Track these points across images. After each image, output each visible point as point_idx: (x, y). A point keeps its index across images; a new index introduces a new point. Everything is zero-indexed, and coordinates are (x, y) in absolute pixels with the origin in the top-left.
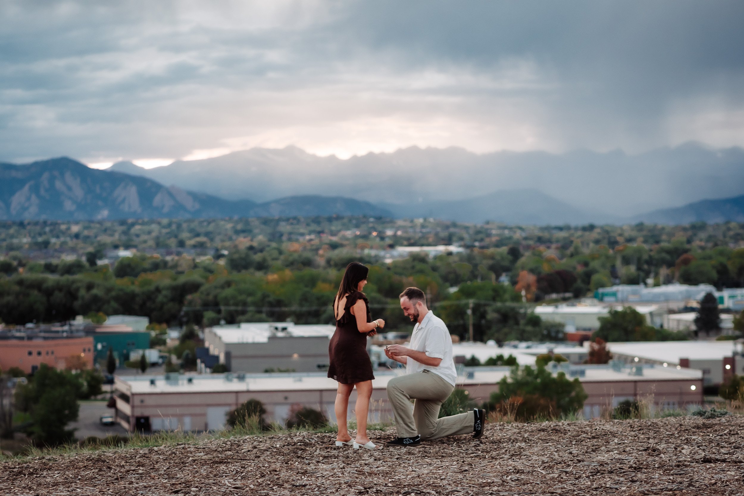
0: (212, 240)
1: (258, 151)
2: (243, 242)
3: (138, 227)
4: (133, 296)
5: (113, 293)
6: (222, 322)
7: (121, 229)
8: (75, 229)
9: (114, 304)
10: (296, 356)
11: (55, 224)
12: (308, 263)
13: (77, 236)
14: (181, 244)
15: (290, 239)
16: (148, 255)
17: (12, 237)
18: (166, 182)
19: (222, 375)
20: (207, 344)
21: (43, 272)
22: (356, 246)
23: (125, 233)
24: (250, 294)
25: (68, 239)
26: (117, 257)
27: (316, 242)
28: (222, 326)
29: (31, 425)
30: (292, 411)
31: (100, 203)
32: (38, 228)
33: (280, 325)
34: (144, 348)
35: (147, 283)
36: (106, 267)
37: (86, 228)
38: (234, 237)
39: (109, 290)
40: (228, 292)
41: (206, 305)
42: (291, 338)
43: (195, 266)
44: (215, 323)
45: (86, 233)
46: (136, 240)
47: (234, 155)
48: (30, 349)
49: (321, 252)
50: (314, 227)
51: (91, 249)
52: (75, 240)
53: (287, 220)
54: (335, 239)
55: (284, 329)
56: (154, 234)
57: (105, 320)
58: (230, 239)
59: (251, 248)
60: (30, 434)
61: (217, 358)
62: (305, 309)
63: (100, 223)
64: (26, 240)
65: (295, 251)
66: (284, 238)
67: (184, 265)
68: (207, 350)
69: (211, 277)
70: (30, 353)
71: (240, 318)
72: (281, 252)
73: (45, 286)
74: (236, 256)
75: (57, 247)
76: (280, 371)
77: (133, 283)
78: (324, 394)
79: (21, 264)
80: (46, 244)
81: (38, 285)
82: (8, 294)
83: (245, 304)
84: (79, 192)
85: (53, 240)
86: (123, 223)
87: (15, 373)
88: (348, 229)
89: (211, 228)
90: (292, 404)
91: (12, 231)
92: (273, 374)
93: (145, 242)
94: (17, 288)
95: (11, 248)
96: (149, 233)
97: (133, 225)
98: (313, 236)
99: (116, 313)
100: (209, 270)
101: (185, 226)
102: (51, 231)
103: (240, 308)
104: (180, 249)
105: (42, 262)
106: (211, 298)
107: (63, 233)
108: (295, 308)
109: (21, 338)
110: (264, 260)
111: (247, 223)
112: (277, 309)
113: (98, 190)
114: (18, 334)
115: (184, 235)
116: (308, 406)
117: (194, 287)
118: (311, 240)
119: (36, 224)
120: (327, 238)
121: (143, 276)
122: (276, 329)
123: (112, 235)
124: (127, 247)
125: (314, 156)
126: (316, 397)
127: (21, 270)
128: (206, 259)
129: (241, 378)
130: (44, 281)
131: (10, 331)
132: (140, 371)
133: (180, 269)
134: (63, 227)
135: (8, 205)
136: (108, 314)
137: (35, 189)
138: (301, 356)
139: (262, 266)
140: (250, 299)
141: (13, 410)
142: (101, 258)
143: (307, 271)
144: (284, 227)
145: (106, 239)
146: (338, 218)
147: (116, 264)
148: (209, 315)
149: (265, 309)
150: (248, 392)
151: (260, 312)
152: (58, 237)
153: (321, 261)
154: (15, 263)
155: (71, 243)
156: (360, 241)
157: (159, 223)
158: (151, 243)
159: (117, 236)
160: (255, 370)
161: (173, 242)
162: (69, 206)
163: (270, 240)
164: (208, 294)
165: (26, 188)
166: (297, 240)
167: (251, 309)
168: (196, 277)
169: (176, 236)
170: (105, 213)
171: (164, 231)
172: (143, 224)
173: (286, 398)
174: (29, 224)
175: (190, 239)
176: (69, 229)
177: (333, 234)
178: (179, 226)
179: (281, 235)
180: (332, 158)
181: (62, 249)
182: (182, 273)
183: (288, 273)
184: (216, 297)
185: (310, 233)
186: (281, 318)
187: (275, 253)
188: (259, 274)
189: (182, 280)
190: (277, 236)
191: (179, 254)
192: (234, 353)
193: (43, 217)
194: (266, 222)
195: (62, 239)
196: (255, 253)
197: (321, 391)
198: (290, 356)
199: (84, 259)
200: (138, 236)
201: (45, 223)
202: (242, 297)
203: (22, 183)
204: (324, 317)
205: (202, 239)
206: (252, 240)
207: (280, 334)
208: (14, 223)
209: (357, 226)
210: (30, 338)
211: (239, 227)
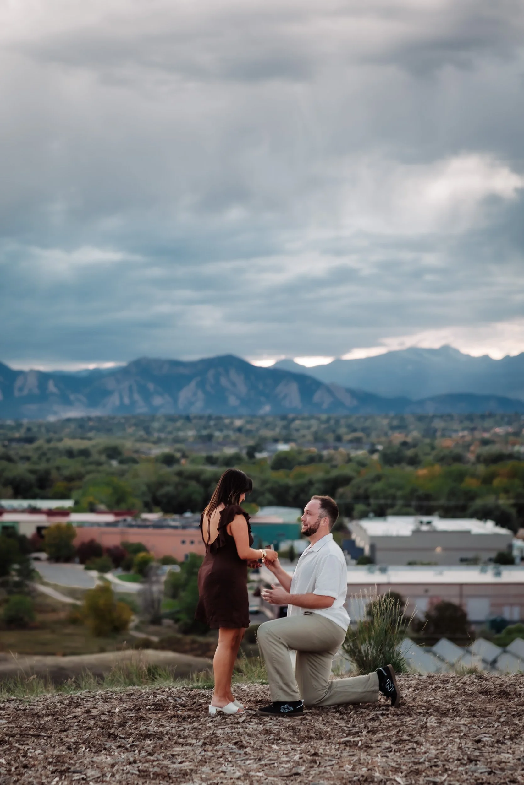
0: (368, 435)
1: (414, 351)
2: (398, 437)
3: (297, 422)
4: (287, 488)
5: (268, 486)
6: (371, 515)
7: (281, 423)
8: (238, 423)
9: (268, 496)
10: (439, 550)
11: (219, 418)
12: (458, 458)
13: (240, 430)
14: (339, 439)
15: (443, 436)
16: (305, 449)
17: (179, 429)
18: (326, 379)
19: (365, 567)
20: (354, 536)
21: (204, 464)
22: (507, 443)
23: (286, 427)
24: (400, 488)
25: (231, 433)
26: (276, 451)
27: (468, 438)
28: (371, 519)
29: (178, 612)
30: (431, 603)
31: (263, 399)
32: (203, 422)
33: (425, 519)
34: (293, 538)
35: (301, 476)
36: (264, 460)
37: (248, 422)
38: (390, 433)
39: (264, 482)
40: (378, 486)
41: (357, 498)
42: (434, 532)
43: (349, 460)
44: (364, 516)
45: (249, 427)
46: (295, 435)
47: (391, 355)
48: (183, 538)
49: (472, 448)
50: (467, 424)
51: (251, 443)
52: (238, 434)
53: (441, 417)
54: (487, 435)
55: (429, 523)
56: (314, 429)
57: (257, 511)
58: (386, 434)
59: (404, 444)
60: (177, 621)
61: (362, 550)
62: (453, 503)
63: (262, 417)
64: (191, 433)
65: (448, 447)
66: (438, 434)
67: (339, 460)
68: (353, 542)
69: (363, 470)
70: (183, 542)
71: (389, 511)
72: (433, 448)
73: (203, 477)
74: (389, 452)
75: (221, 440)
76: (422, 564)
77: (287, 476)
78: (464, 587)
79: (184, 456)
80: (210, 437)
81: (196, 477)
82: (168, 484)
83: (394, 497)
84: (242, 388)
85: (217, 434)
86: (284, 418)
87: (167, 561)
88: (500, 426)
89: (368, 423)
90: (431, 597)
91: (179, 424)
92: (415, 567)
93: (304, 436)
94: (176, 479)
95: (177, 440)
96: (309, 427)
97: (293, 420)
98: (466, 433)
99: (270, 504)
100: (362, 464)
101: (343, 422)
102: (215, 425)
103: (389, 502)
104: (338, 444)
105: (204, 454)
106: (361, 491)
107: (228, 427)
108: (442, 502)
109: (175, 527)
110: (416, 456)
111: (402, 419)
112: (425, 503)
113: (261, 387)
114: (173, 523)
115: (342, 430)
116: (447, 599)
117: (345, 481)
118: (463, 437)
119: (201, 418)
120: (478, 435)
121: (297, 470)
122: (421, 523)
123: (273, 429)
124: (287, 441)
125: (468, 356)
126: (456, 590)
127: (183, 461)
128: (360, 453)
129: (383, 570)
130: (202, 472)
131: (165, 520)
132: (288, 561)
133: (334, 463)
134: (227, 421)
135: (175, 400)
136: (262, 505)
137: (201, 385)
138: (445, 549)
139: (414, 462)
140: (399, 493)
141: (162, 597)
142: (261, 451)
143: (456, 467)
144: (438, 424)
145: (268, 433)
146: (491, 415)
147: (274, 457)
148: (360, 507)
149: (414, 503)
150: (389, 584)
151: (408, 506)
152: (221, 430)
153: (471, 457)
154: (178, 455)
155: (233, 436)
156: (511, 438)
157: (318, 419)
158: (310, 437)
159: (278, 430)
160: (397, 563)
161: (330, 437)
162: (233, 401)
163: (424, 436)
164: (359, 488)
165: (193, 384)
166: (450, 437)
167: (400, 502)
168: (347, 471)
169: (334, 431)
170: (267, 409)
171: (323, 426)
172: (303, 419)
173: (426, 591)
174: (195, 417)
175: (347, 434)
176: (232, 423)
177: (486, 430)
178: (337, 422)
179: (435, 431)
180: (486, 358)
181: (226, 442)
182: (335, 467)
183: (438, 468)
184: (366, 490)
185: (463, 429)
186: (428, 512)
187: (428, 449)
188: (409, 469)
189: (334, 473)
190: (431, 433)
191: (336, 448)
192: (378, 545)
193: (209, 412)
194: (421, 418)
195: (225, 432)
196: (409, 449)
197: (461, 585)
198: (433, 549)
199: (244, 453)
200: (297, 430)
201: (210, 418)
202: (392, 491)
203: (188, 379)
204: (470, 511)
205: (359, 434)
206: (407, 436)
207: (425, 528)
208: (180, 417)
209: (509, 423)
210: (184, 527)
211: (395, 423)
